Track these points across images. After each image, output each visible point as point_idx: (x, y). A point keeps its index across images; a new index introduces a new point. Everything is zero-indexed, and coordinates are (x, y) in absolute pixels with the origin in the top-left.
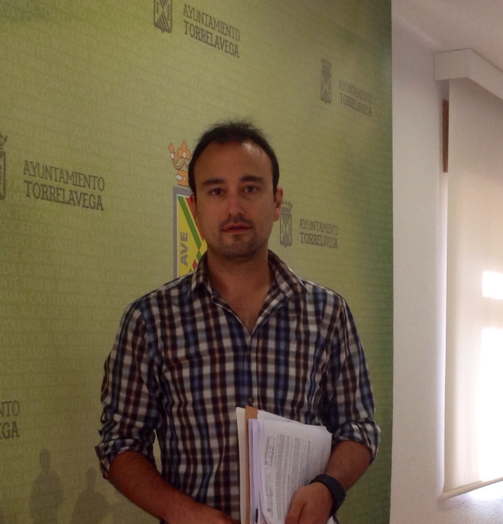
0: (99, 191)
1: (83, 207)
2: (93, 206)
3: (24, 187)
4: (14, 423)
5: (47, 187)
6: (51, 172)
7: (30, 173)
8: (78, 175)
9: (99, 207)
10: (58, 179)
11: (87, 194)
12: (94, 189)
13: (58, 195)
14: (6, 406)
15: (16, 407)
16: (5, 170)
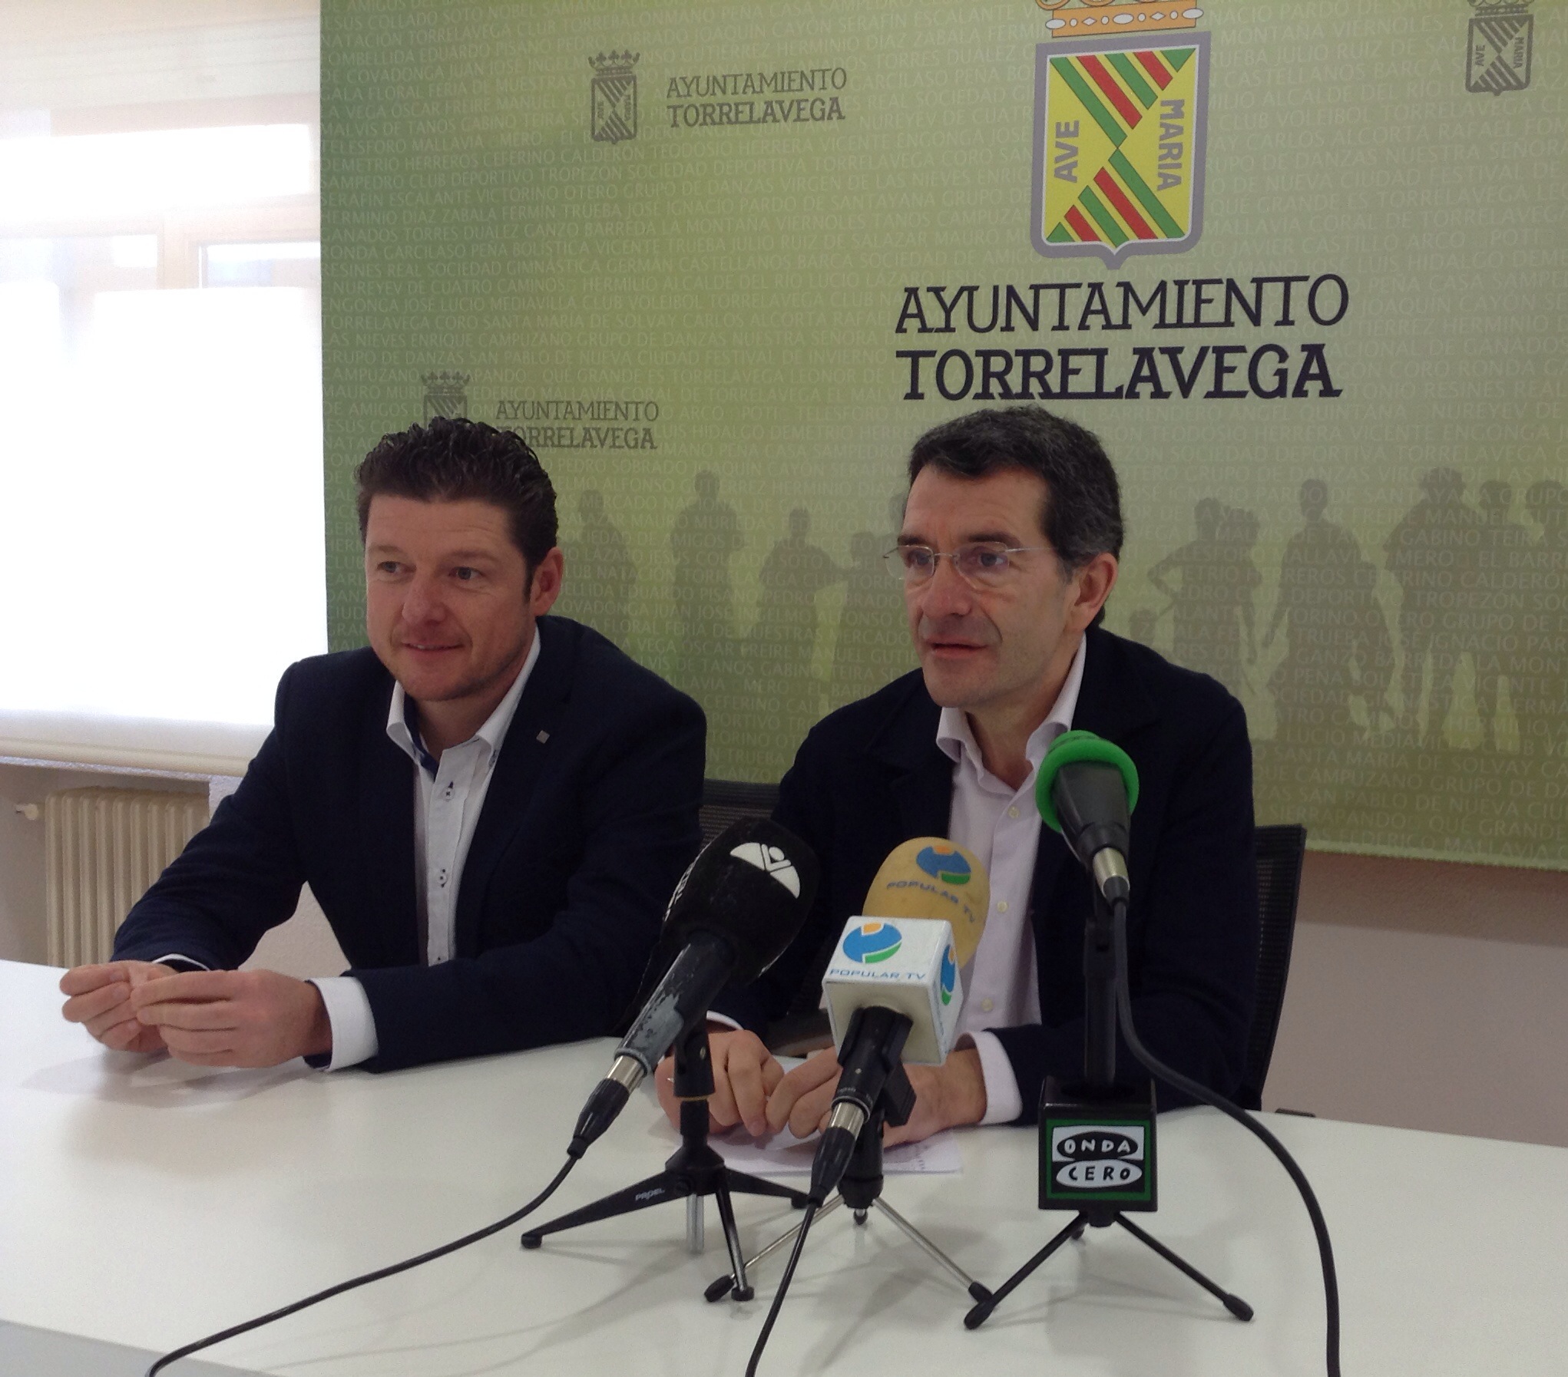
0: (835, 89)
1: (795, 121)
2: (818, 114)
3: (667, 116)
4: (647, 431)
5: (713, 106)
8: (786, 75)
9: (835, 115)
10: (741, 89)
11: (807, 100)
12: (824, 88)
13: (737, 112)
14: (632, 407)
15: (652, 410)
16: (635, 99)
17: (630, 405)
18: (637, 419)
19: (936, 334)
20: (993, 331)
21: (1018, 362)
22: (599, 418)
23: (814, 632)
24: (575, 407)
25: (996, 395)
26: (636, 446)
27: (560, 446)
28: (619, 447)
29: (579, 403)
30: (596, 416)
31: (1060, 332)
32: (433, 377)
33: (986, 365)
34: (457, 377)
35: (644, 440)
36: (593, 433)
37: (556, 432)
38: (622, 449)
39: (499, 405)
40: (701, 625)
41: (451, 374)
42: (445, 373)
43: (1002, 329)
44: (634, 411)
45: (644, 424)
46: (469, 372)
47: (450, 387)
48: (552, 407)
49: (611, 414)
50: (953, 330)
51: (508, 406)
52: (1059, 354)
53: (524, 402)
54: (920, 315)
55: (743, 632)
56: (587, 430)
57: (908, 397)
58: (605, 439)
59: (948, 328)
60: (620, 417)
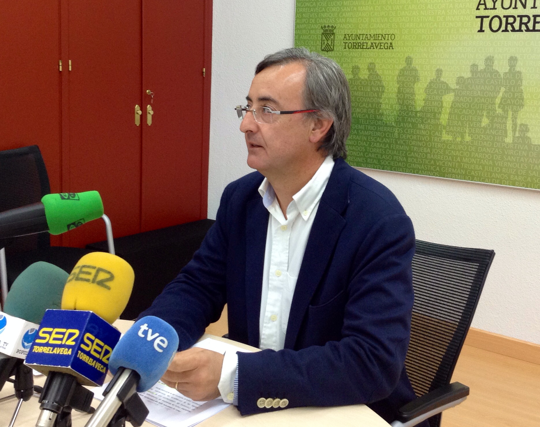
4: (391, 43)
14: (387, 36)
15: (393, 36)
17: (386, 35)
18: (388, 40)
19: (490, 11)
20: (510, 9)
21: (518, 19)
22: (376, 40)
23: (442, 109)
24: (369, 36)
25: (510, 31)
26: (387, 48)
27: (362, 48)
28: (382, 49)
29: (370, 34)
30: (375, 39)
31: (534, 9)
32: (325, 27)
33: (507, 20)
34: (332, 27)
35: (390, 46)
36: (374, 44)
37: (362, 44)
38: (383, 50)
39: (344, 36)
40: (405, 106)
41: (330, 26)
42: (329, 25)
43: (513, 8)
44: (387, 37)
45: (390, 41)
46: (336, 25)
47: (330, 30)
48: (361, 36)
49: (380, 38)
50: (496, 9)
51: (347, 36)
52: (533, 17)
53: (352, 35)
54: (485, 4)
55: (418, 109)
56: (372, 43)
57: (479, 31)
58: (378, 46)
59: (494, 8)
60: (383, 39)
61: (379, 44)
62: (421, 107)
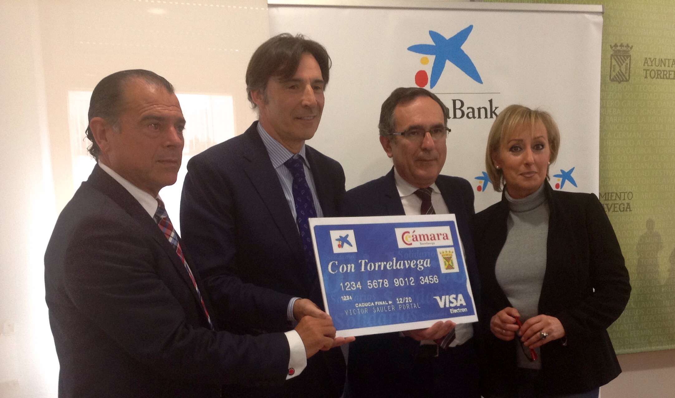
3: (643, 73)
4: (628, 204)
5: (661, 71)
6: (665, 63)
7: (648, 64)
10: (671, 65)
13: (669, 74)
14: (623, 194)
15: (630, 195)
16: (630, 65)
18: (624, 199)
26: (624, 211)
28: (616, 211)
30: (607, 199)
35: (627, 208)
40: (647, 282)
45: (627, 201)
49: (614, 198)
58: (610, 208)
60: (617, 199)
61: (613, 205)
62: (665, 281)
